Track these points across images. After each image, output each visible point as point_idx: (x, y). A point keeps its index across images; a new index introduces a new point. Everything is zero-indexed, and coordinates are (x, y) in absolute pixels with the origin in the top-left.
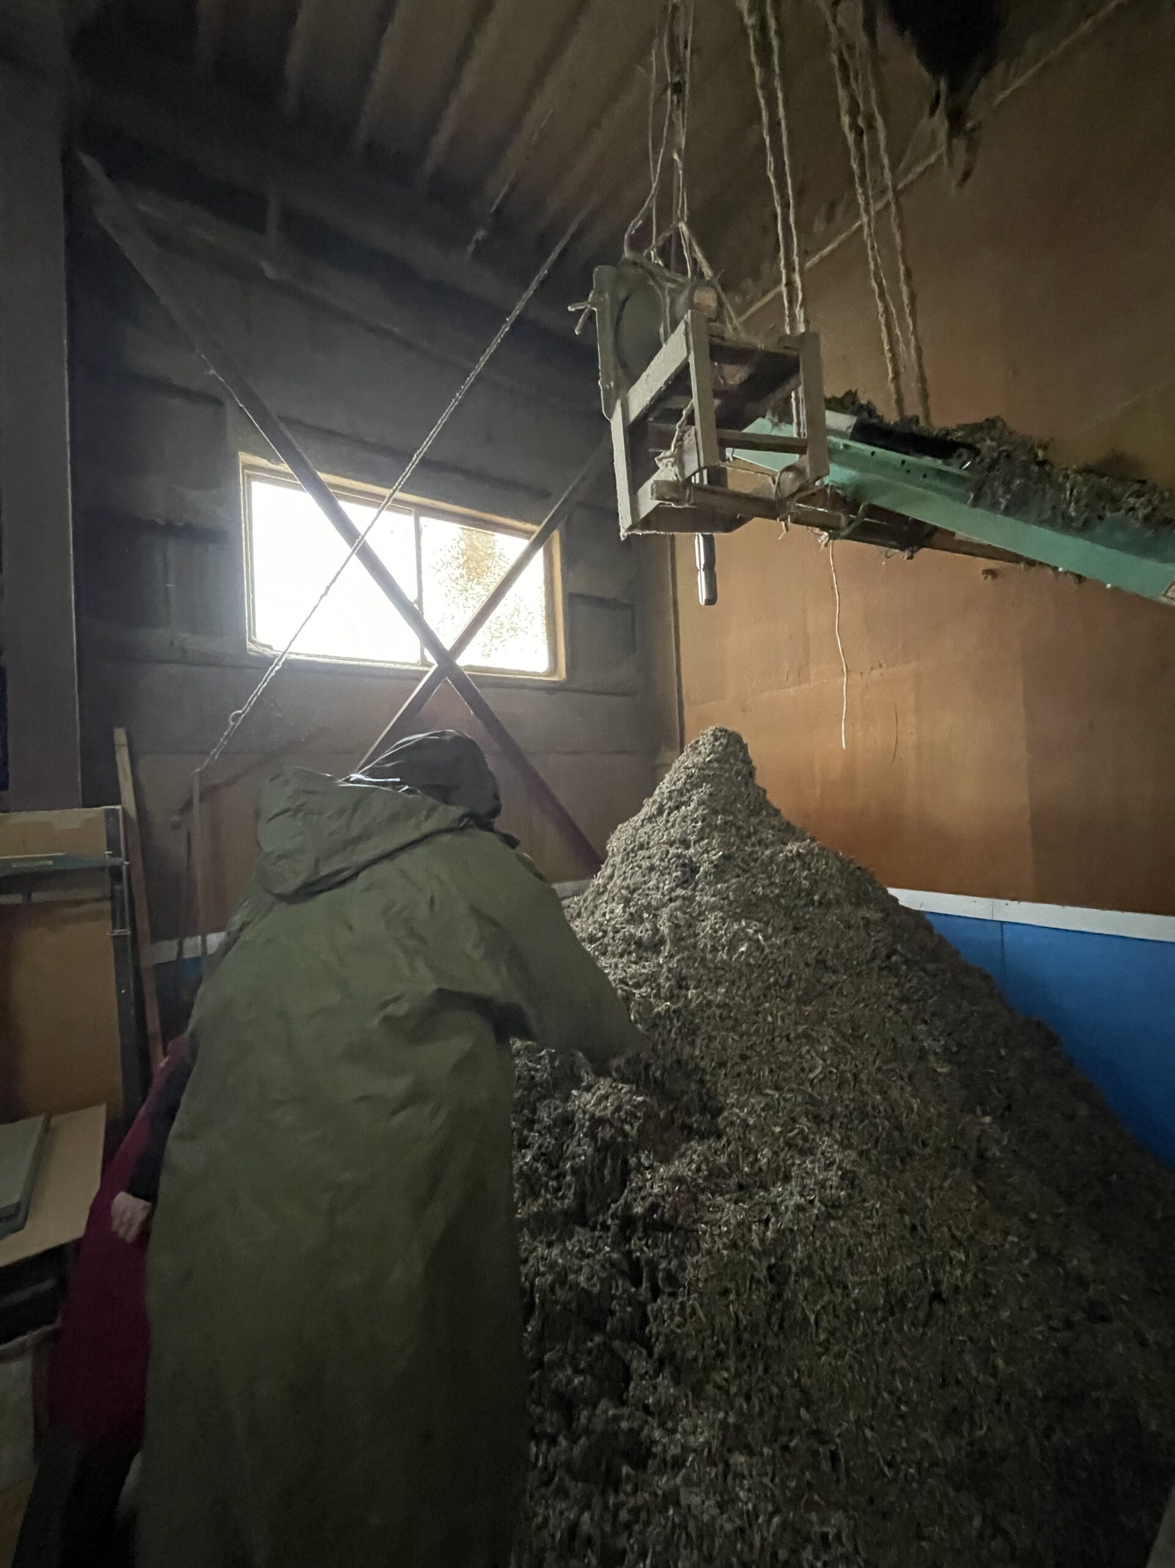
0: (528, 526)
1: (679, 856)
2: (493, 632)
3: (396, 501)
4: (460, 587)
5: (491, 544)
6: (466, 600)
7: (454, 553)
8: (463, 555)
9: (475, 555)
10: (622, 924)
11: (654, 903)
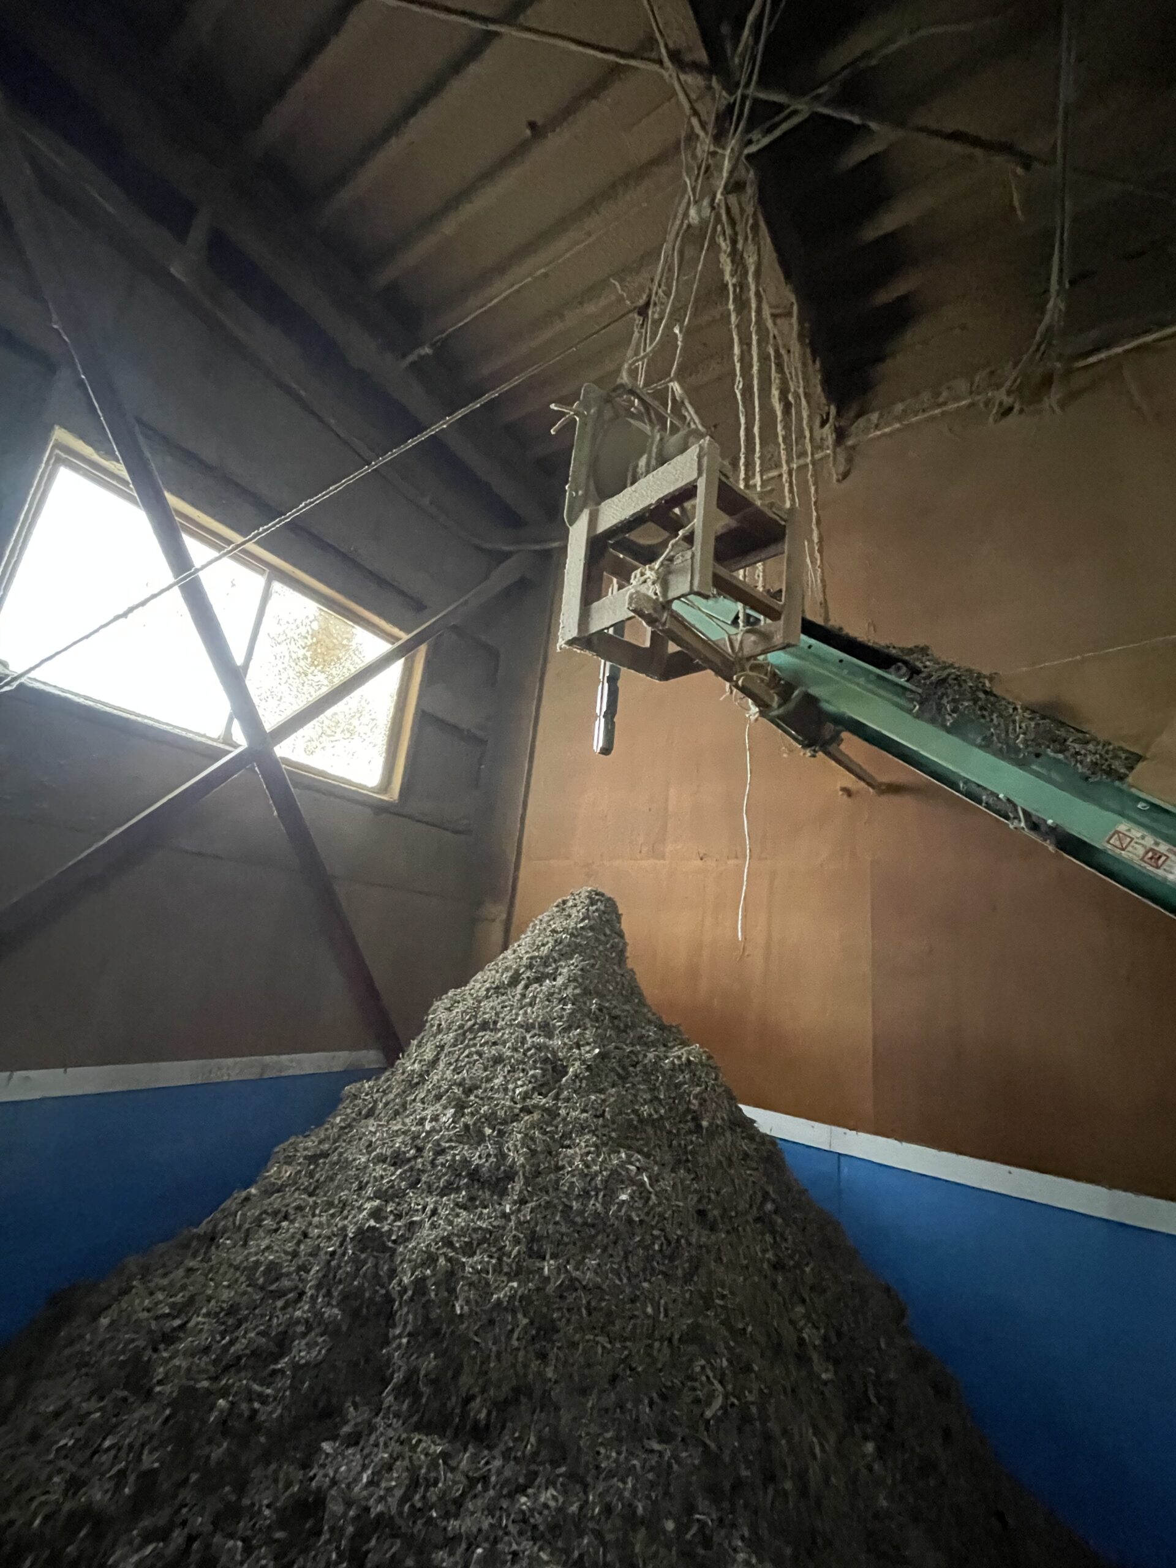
0: (396, 631)
1: (539, 1048)
2: (325, 728)
3: (246, 552)
4: (297, 668)
5: (349, 636)
6: (303, 684)
7: (303, 630)
8: (313, 636)
9: (327, 641)
10: (450, 1140)
11: (501, 1113)
